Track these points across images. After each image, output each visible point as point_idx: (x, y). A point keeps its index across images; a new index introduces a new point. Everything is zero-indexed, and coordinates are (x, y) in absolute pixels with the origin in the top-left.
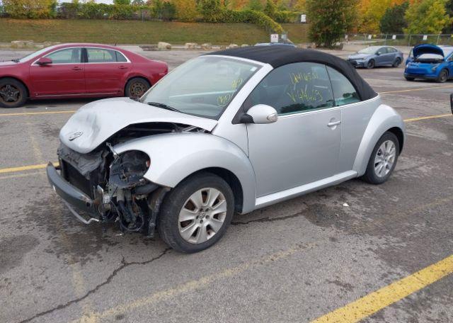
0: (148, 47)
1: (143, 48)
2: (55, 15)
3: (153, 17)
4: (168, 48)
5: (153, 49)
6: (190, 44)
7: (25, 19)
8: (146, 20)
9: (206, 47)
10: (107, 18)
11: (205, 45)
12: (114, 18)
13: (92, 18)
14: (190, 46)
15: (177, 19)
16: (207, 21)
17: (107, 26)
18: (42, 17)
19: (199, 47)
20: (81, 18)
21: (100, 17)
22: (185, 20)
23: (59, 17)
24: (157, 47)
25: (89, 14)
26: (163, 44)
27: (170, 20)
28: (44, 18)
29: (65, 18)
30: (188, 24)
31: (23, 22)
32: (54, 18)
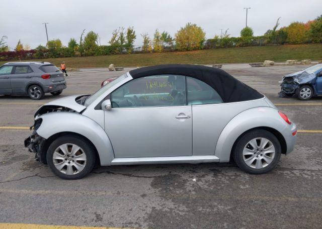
0: (255, 65)
1: (251, 65)
2: (202, 48)
3: (269, 42)
4: (272, 65)
5: (259, 66)
6: (290, 61)
7: (185, 51)
8: (263, 45)
9: (305, 63)
10: (235, 46)
11: (305, 61)
12: (240, 46)
13: (225, 47)
14: (290, 62)
15: (288, 43)
16: (316, 42)
17: (233, 52)
18: (195, 49)
19: (299, 63)
20: (218, 48)
21: (230, 46)
22: (294, 43)
23: (205, 48)
24: (262, 64)
25: (224, 45)
26: (268, 62)
27: (283, 43)
28: (196, 50)
29: (208, 48)
30: (298, 45)
31: (184, 53)
32: (201, 49)
